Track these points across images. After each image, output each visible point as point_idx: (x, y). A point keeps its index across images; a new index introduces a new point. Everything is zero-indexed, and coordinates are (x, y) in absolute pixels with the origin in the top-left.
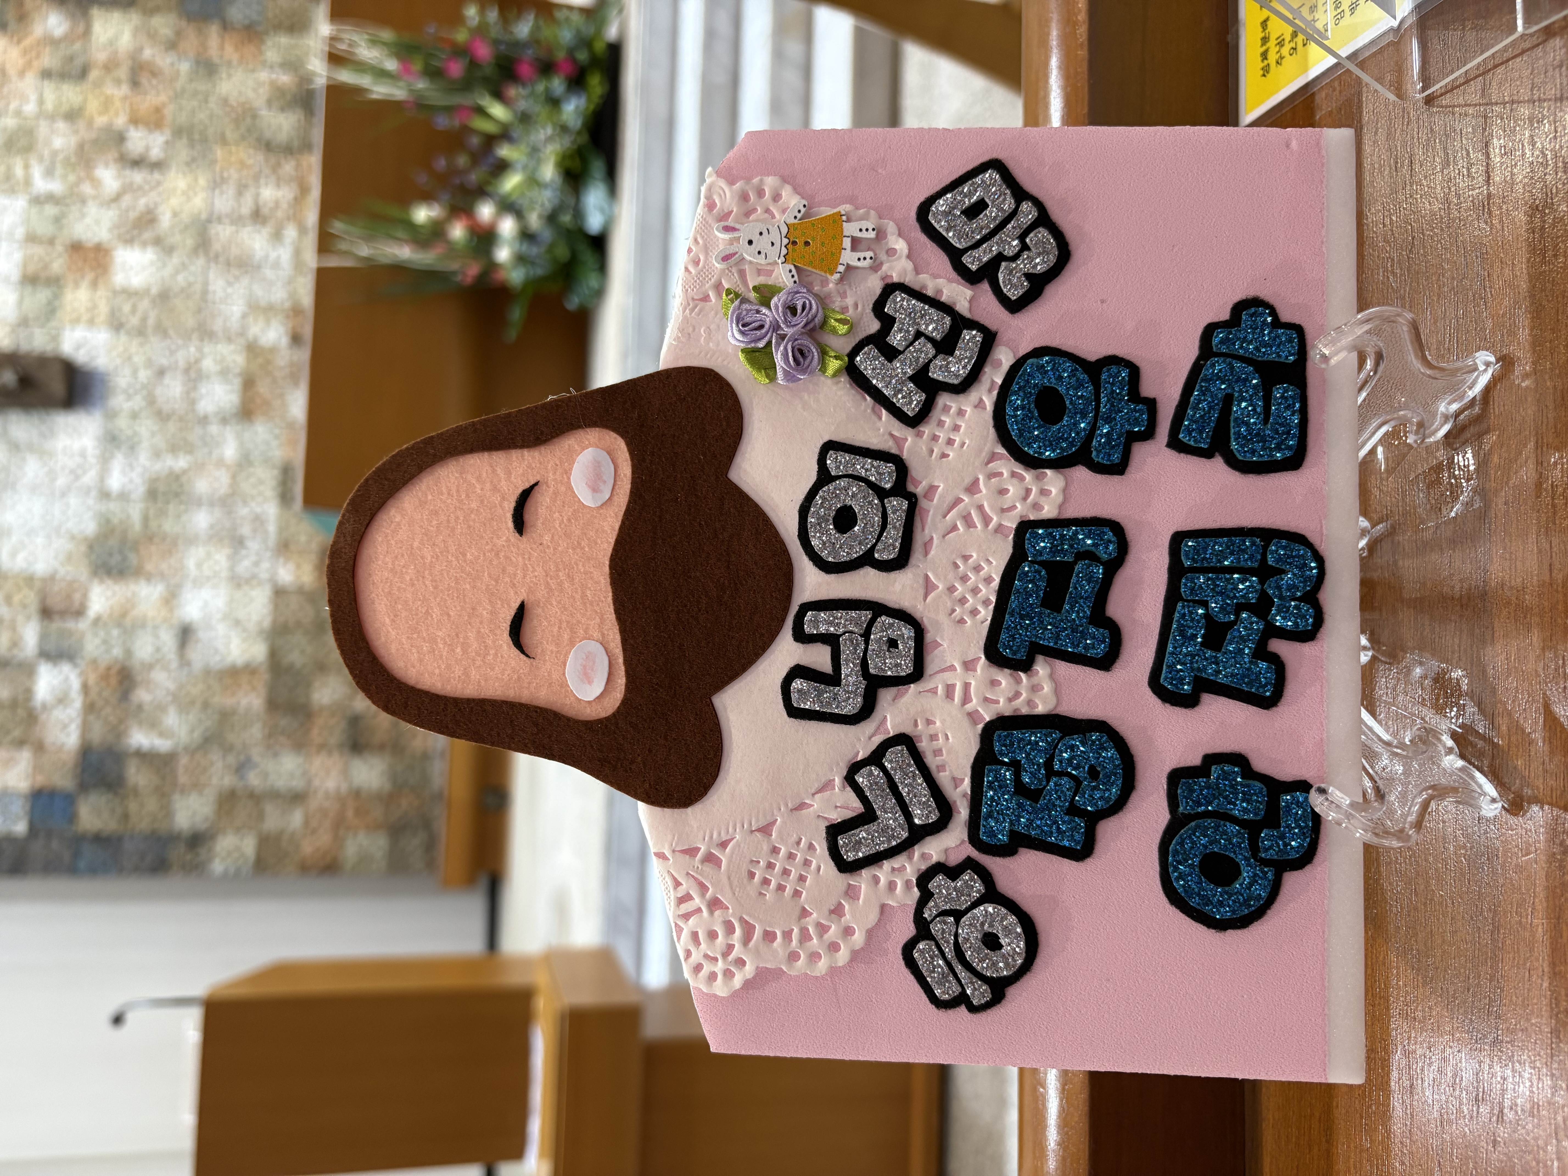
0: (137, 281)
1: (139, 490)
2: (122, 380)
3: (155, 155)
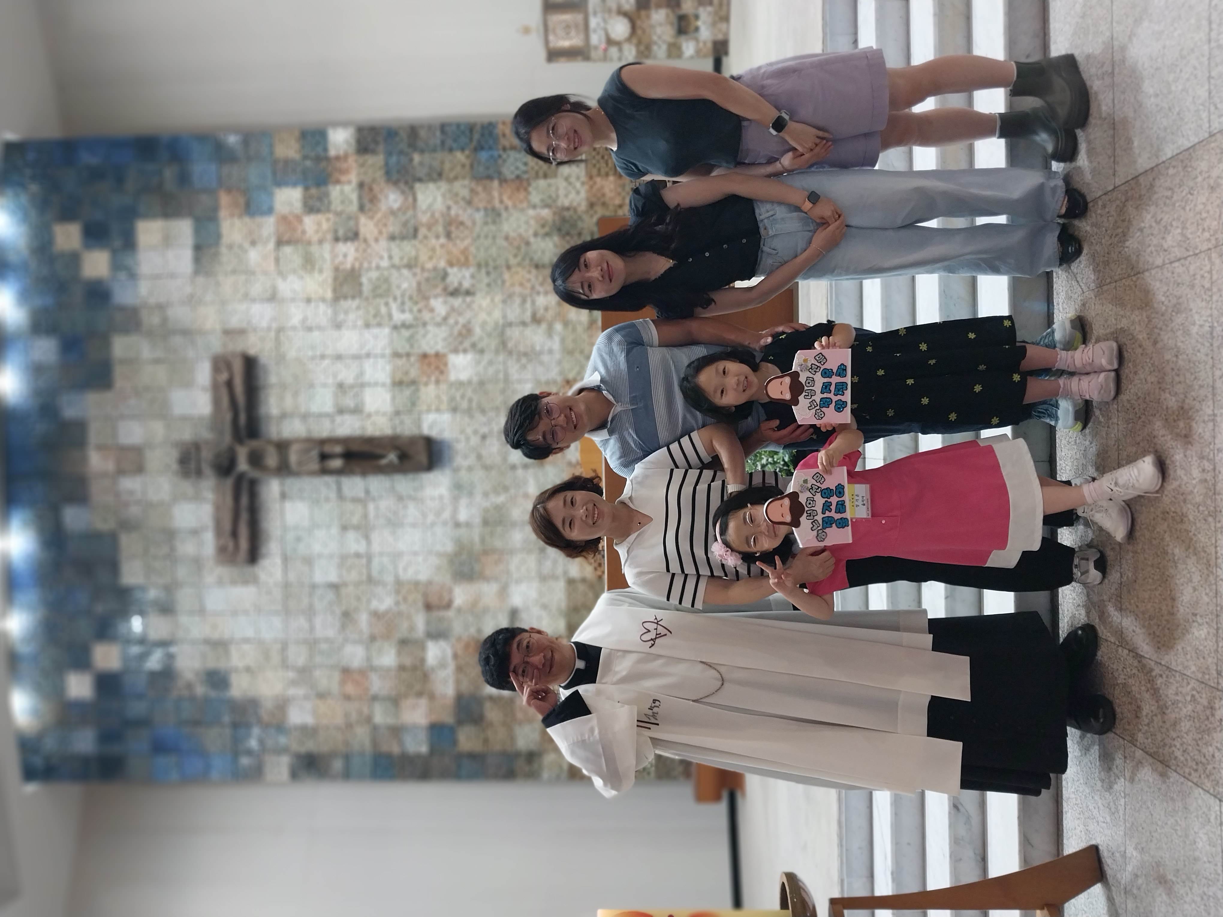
0: (464, 376)
1: (477, 520)
2: (460, 446)
3: (466, 284)
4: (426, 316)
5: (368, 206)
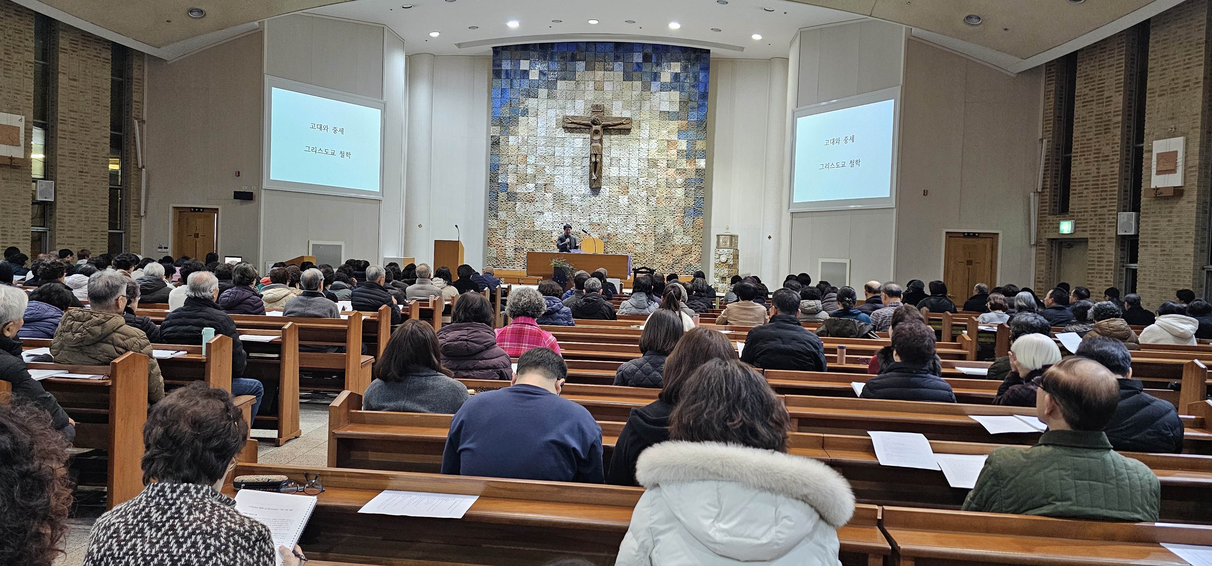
1: (573, 202)
3: (650, 203)
4: (641, 189)
5: (678, 172)
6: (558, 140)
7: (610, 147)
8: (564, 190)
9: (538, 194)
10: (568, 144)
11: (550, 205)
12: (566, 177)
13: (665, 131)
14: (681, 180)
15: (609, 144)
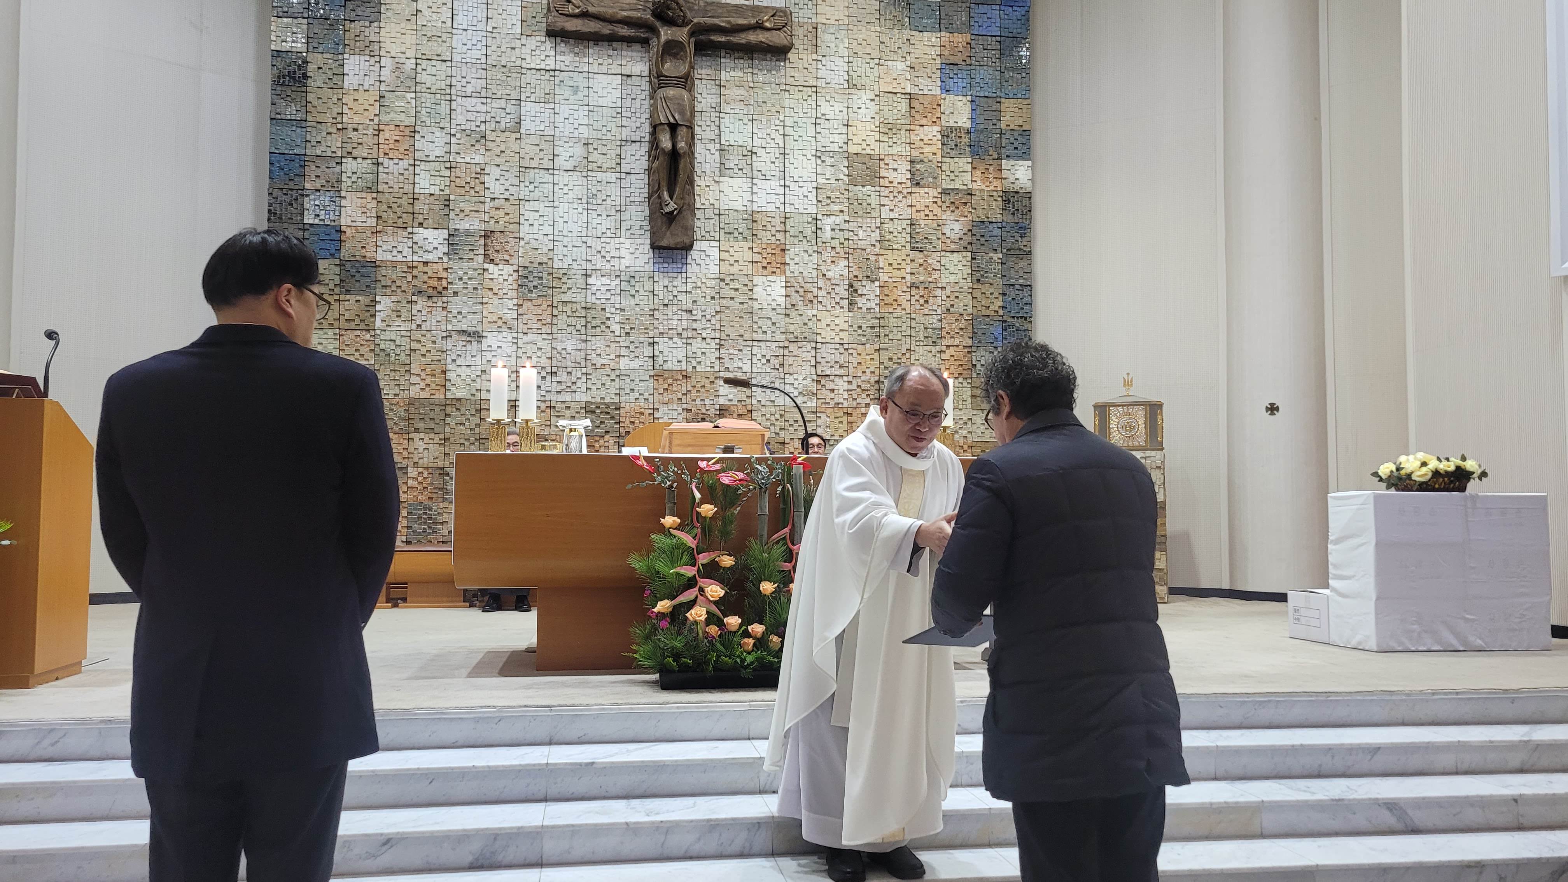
0: (760, 293)
5: (948, 199)
6: (530, 77)
7: (718, 109)
8: (559, 252)
9: (460, 268)
10: (568, 93)
11: (506, 308)
12: (563, 208)
13: (901, 66)
14: (957, 226)
15: (712, 100)
